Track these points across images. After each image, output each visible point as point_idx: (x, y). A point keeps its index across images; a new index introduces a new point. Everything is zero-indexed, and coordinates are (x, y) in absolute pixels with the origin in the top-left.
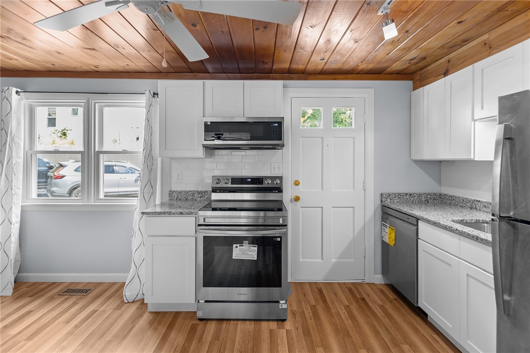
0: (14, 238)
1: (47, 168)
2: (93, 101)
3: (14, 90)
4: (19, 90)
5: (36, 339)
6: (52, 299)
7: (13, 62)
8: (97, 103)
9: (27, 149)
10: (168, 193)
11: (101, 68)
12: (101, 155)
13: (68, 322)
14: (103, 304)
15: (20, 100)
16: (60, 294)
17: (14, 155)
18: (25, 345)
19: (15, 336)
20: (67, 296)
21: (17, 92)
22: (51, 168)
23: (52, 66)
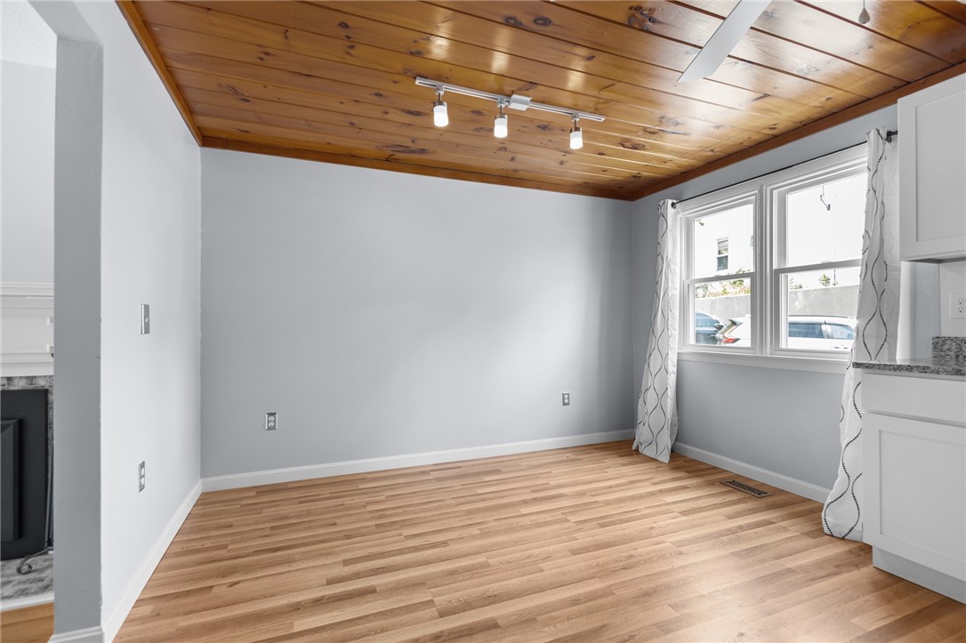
0: (671, 392)
1: (715, 329)
2: (769, 189)
3: (670, 202)
4: (675, 201)
5: (691, 517)
6: (711, 484)
7: (668, 166)
8: (775, 187)
9: (684, 278)
10: (931, 342)
11: (781, 128)
12: (782, 276)
13: (730, 517)
14: (784, 518)
15: (676, 214)
16: (724, 483)
17: (670, 285)
18: (677, 517)
19: (668, 504)
20: (731, 489)
21: (673, 205)
22: (720, 328)
23: (711, 153)
